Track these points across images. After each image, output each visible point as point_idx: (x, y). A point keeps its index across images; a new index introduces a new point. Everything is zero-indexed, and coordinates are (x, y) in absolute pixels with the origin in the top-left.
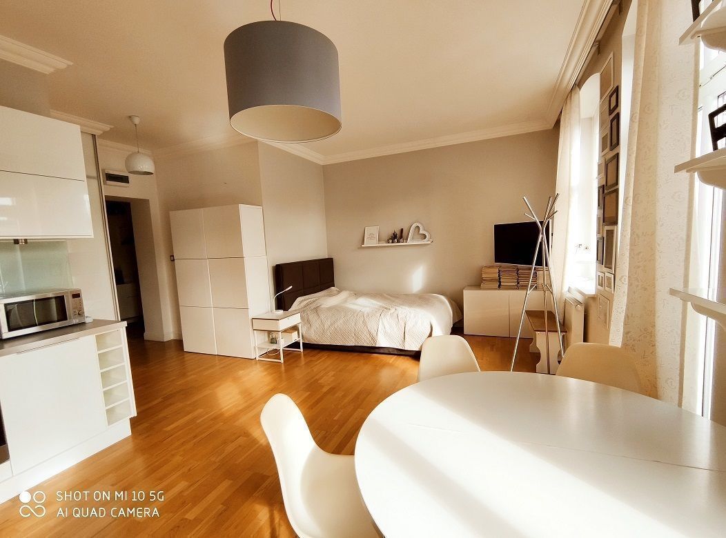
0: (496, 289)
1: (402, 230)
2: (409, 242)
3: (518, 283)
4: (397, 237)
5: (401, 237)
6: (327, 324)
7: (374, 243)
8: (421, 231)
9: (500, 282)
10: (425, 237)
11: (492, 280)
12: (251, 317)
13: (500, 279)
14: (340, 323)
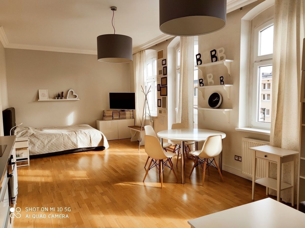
0: (112, 120)
1: (63, 93)
2: (68, 99)
3: (119, 117)
4: (60, 96)
5: (63, 97)
7: (46, 99)
8: (74, 94)
9: (113, 117)
10: (76, 97)
11: (110, 116)
13: (113, 115)
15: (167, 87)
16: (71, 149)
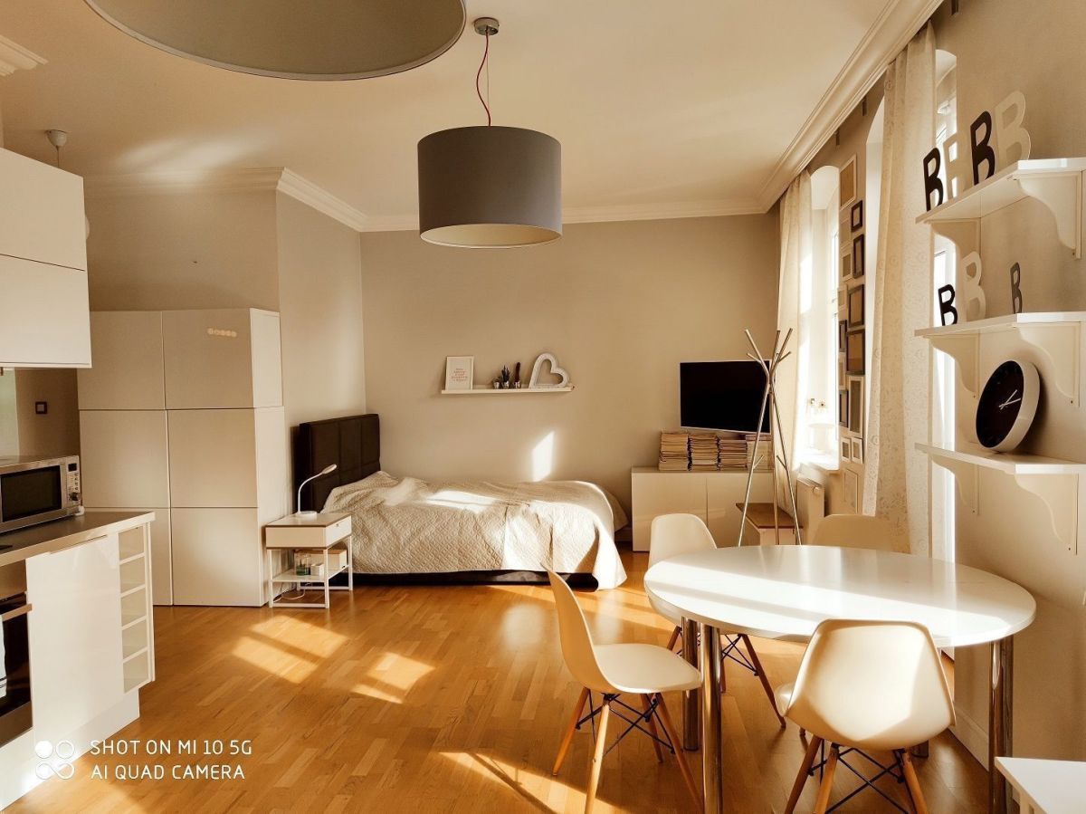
0: (684, 471)
1: (518, 366)
2: (532, 388)
3: (719, 460)
4: (510, 378)
5: (517, 379)
6: (405, 535)
7: (465, 387)
8: (554, 370)
9: (690, 459)
10: (560, 379)
11: (677, 456)
12: (260, 524)
13: (690, 453)
14: (429, 531)
15: (863, 332)
16: (480, 568)
